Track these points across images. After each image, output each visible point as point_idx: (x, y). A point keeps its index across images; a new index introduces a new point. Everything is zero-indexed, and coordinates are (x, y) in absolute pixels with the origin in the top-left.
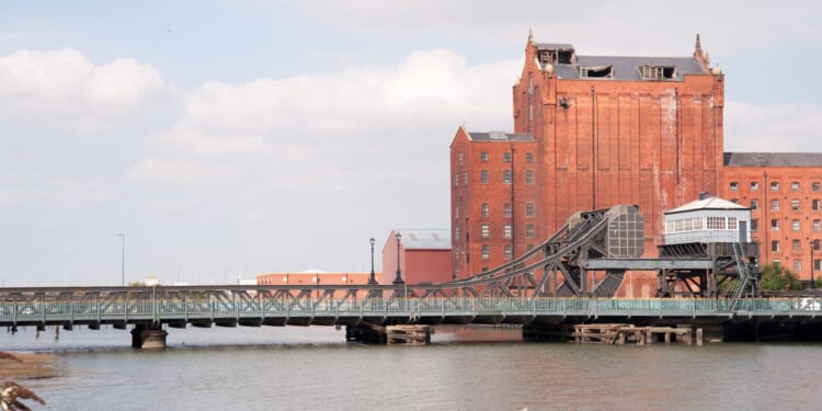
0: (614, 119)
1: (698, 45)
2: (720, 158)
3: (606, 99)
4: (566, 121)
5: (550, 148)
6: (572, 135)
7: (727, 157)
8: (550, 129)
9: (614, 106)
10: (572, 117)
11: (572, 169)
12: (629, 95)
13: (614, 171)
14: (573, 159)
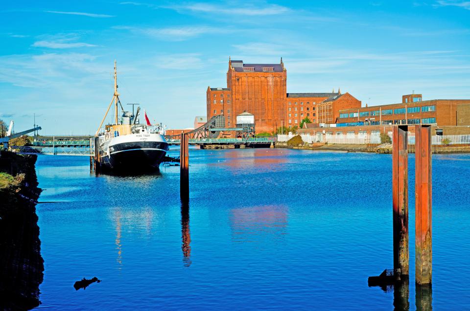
0: (253, 84)
1: (281, 60)
2: (286, 95)
3: (251, 78)
4: (239, 85)
5: (234, 93)
6: (240, 89)
7: (288, 94)
8: (234, 87)
9: (253, 80)
10: (240, 84)
11: (241, 99)
12: (258, 77)
13: (253, 100)
14: (241, 96)
